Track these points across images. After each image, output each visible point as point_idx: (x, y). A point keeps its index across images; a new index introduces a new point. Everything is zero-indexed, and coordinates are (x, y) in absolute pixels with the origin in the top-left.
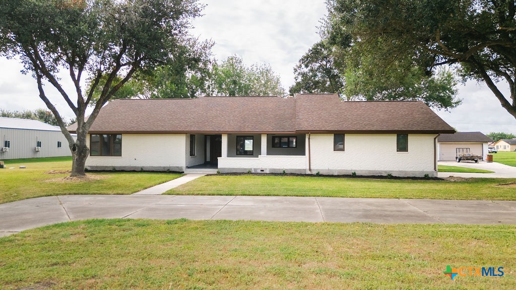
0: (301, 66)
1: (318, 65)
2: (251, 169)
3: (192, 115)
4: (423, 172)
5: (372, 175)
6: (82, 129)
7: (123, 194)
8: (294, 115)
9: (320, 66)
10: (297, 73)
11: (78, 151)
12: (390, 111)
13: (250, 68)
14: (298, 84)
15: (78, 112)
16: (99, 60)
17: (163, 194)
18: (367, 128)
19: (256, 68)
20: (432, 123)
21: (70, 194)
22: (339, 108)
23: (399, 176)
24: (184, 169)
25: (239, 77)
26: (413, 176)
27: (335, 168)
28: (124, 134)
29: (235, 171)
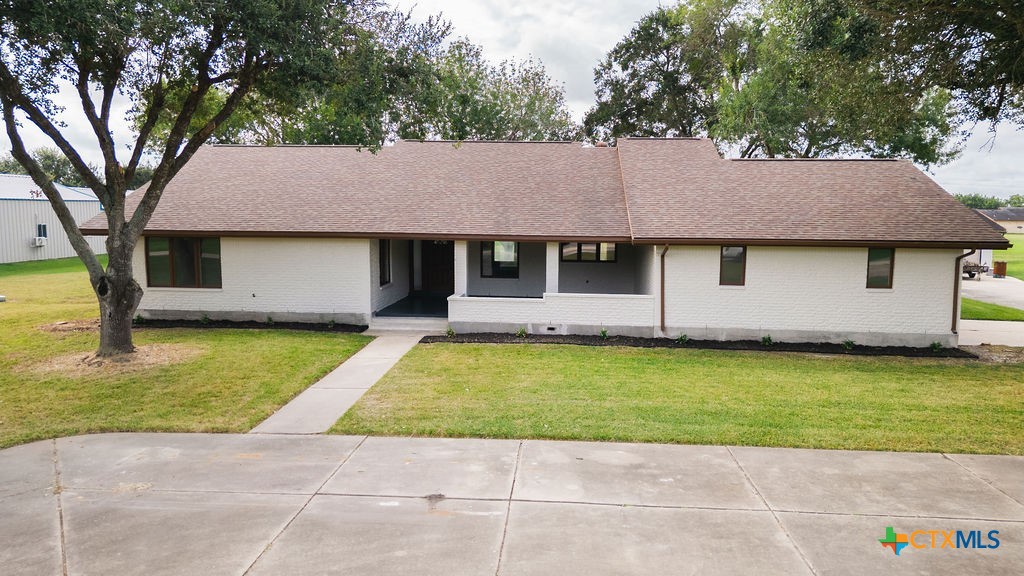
0: (610, 65)
1: (648, 63)
2: (526, 325)
3: (382, 188)
4: (924, 336)
5: (806, 341)
6: (120, 239)
7: (227, 432)
8: (620, 194)
9: (652, 67)
10: (602, 82)
11: (113, 295)
12: (842, 187)
13: (498, 69)
14: (603, 106)
15: (106, 197)
16: (154, 60)
17: (332, 431)
18: (799, 235)
19: (511, 68)
20: (952, 220)
21: (89, 431)
22: (722, 177)
23: (869, 344)
24: (369, 320)
25: (473, 88)
26: (902, 345)
27: (721, 325)
28: (224, 236)
29: (487, 330)
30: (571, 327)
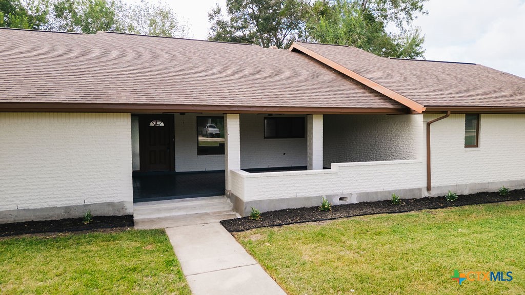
27: (465, 182)
30: (360, 195)
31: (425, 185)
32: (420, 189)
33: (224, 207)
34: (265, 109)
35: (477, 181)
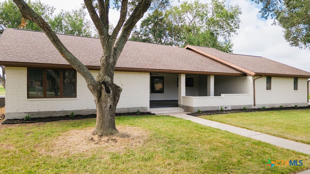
24: (149, 110)
27: (267, 103)
29: (207, 110)
30: (232, 106)
31: (253, 104)
32: (252, 105)
33: (181, 111)
34: (197, 72)
35: (271, 103)
